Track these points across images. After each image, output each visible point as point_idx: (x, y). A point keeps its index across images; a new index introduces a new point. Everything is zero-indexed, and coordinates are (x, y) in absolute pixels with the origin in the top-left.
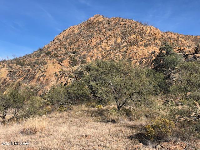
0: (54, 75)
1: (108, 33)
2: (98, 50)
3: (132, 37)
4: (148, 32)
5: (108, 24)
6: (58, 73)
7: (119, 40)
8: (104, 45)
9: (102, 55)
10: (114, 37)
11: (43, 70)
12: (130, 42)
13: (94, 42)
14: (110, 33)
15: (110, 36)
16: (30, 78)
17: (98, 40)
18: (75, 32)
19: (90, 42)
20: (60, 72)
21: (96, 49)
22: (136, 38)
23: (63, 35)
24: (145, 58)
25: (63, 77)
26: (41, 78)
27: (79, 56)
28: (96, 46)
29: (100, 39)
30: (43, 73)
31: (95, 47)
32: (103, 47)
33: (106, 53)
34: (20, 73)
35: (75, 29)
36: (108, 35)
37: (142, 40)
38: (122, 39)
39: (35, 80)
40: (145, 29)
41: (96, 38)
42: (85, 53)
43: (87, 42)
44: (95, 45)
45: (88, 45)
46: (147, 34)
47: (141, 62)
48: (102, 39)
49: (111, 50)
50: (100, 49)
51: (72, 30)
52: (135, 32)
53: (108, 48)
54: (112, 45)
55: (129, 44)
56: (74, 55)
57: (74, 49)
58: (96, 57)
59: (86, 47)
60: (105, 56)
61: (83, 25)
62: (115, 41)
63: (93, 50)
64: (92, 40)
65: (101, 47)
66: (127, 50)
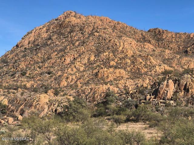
0: (46, 104)
1: (82, 49)
2: (72, 70)
3: (105, 54)
4: (121, 48)
5: (82, 33)
6: (48, 102)
7: (92, 58)
8: (78, 64)
9: (76, 77)
10: (87, 55)
11: (37, 100)
12: (103, 61)
13: (68, 60)
14: (84, 49)
15: (84, 53)
16: (29, 106)
17: (72, 57)
18: (43, 36)
19: (64, 60)
20: (49, 101)
21: (70, 69)
22: (109, 55)
23: (28, 40)
24: (103, 93)
25: (52, 106)
26: (38, 106)
27: (54, 76)
28: (70, 65)
29: (74, 56)
30: (38, 102)
31: (68, 66)
32: (77, 67)
33: (80, 75)
34: (18, 101)
35: (43, 31)
36: (81, 51)
37: (114, 58)
38: (95, 56)
39: (33, 107)
40: (118, 44)
41: (70, 55)
42: (60, 73)
43: (60, 60)
44: (68, 64)
45: (62, 63)
46: (120, 51)
47: (101, 95)
48: (76, 56)
49: (84, 71)
50: (75, 70)
51: (39, 33)
52: (108, 48)
53: (82, 69)
54: (85, 64)
55: (101, 63)
56: (49, 75)
57: (49, 68)
58: (71, 79)
59: (60, 65)
60: (79, 78)
61: (52, 27)
62: (89, 59)
63: (67, 70)
64: (66, 58)
65: (75, 67)
66: (99, 72)
